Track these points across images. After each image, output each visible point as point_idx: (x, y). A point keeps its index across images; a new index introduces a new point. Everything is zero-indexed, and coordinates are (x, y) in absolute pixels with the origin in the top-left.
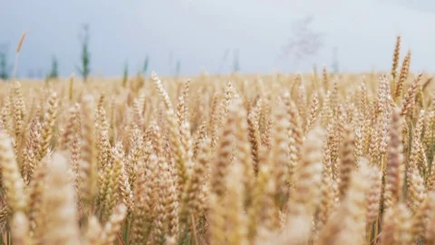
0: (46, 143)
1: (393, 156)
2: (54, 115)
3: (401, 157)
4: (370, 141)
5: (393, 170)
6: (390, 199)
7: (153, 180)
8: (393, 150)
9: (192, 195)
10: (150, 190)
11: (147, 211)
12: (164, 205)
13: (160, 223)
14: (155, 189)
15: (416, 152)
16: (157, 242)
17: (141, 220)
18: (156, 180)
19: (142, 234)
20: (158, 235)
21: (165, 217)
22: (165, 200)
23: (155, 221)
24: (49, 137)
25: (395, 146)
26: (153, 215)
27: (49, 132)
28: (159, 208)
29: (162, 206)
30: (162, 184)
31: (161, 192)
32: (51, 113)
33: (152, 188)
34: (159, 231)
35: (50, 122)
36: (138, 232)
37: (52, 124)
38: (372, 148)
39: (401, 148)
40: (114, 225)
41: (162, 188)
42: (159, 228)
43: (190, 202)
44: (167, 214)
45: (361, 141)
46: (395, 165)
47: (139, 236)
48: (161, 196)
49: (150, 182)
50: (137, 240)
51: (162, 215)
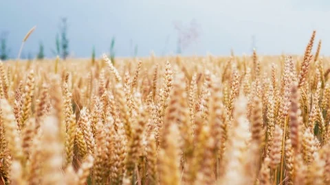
0: (27, 109)
1: (293, 118)
2: (32, 87)
3: (300, 119)
4: (279, 107)
5: (294, 129)
6: (290, 151)
7: (110, 136)
8: (293, 114)
9: (134, 149)
10: (108, 143)
11: (106, 160)
12: (119, 155)
13: (116, 168)
14: (112, 143)
15: (313, 115)
16: (114, 183)
17: (100, 165)
18: (112, 136)
19: (101, 176)
20: (115, 178)
21: (119, 164)
22: (119, 151)
23: (112, 167)
24: (30, 104)
25: (294, 111)
26: (111, 162)
27: (29, 100)
28: (115, 157)
29: (117, 156)
30: (117, 139)
31: (116, 145)
32: (30, 86)
33: (110, 142)
34: (116, 175)
35: (29, 93)
36: (98, 175)
37: (31, 94)
38: (281, 112)
39: (299, 112)
40: (85, 171)
41: (117, 142)
42: (115, 172)
43: (133, 155)
44: (121, 162)
45: (272, 107)
46: (295, 125)
47: (99, 178)
48: (116, 148)
49: (108, 137)
50: (97, 181)
51: (117, 162)
